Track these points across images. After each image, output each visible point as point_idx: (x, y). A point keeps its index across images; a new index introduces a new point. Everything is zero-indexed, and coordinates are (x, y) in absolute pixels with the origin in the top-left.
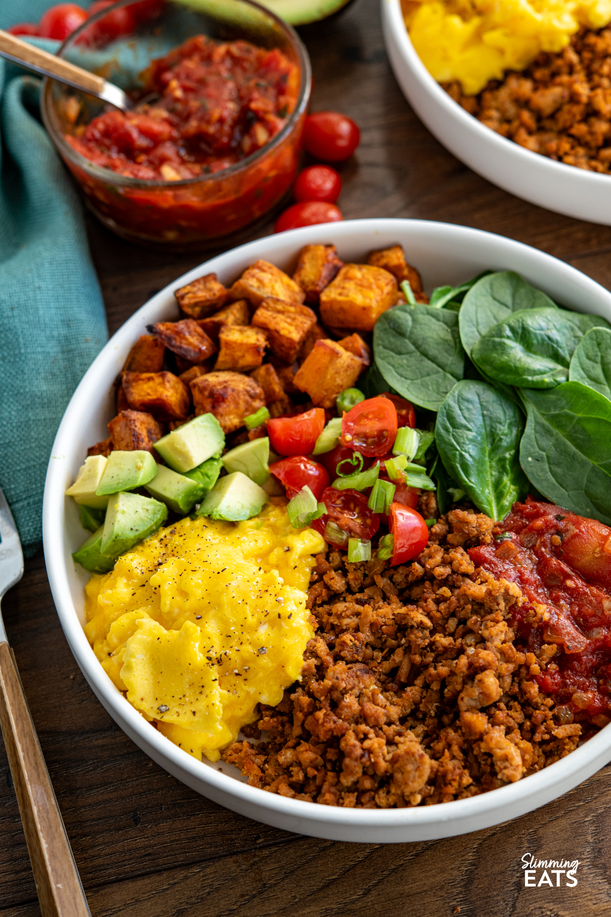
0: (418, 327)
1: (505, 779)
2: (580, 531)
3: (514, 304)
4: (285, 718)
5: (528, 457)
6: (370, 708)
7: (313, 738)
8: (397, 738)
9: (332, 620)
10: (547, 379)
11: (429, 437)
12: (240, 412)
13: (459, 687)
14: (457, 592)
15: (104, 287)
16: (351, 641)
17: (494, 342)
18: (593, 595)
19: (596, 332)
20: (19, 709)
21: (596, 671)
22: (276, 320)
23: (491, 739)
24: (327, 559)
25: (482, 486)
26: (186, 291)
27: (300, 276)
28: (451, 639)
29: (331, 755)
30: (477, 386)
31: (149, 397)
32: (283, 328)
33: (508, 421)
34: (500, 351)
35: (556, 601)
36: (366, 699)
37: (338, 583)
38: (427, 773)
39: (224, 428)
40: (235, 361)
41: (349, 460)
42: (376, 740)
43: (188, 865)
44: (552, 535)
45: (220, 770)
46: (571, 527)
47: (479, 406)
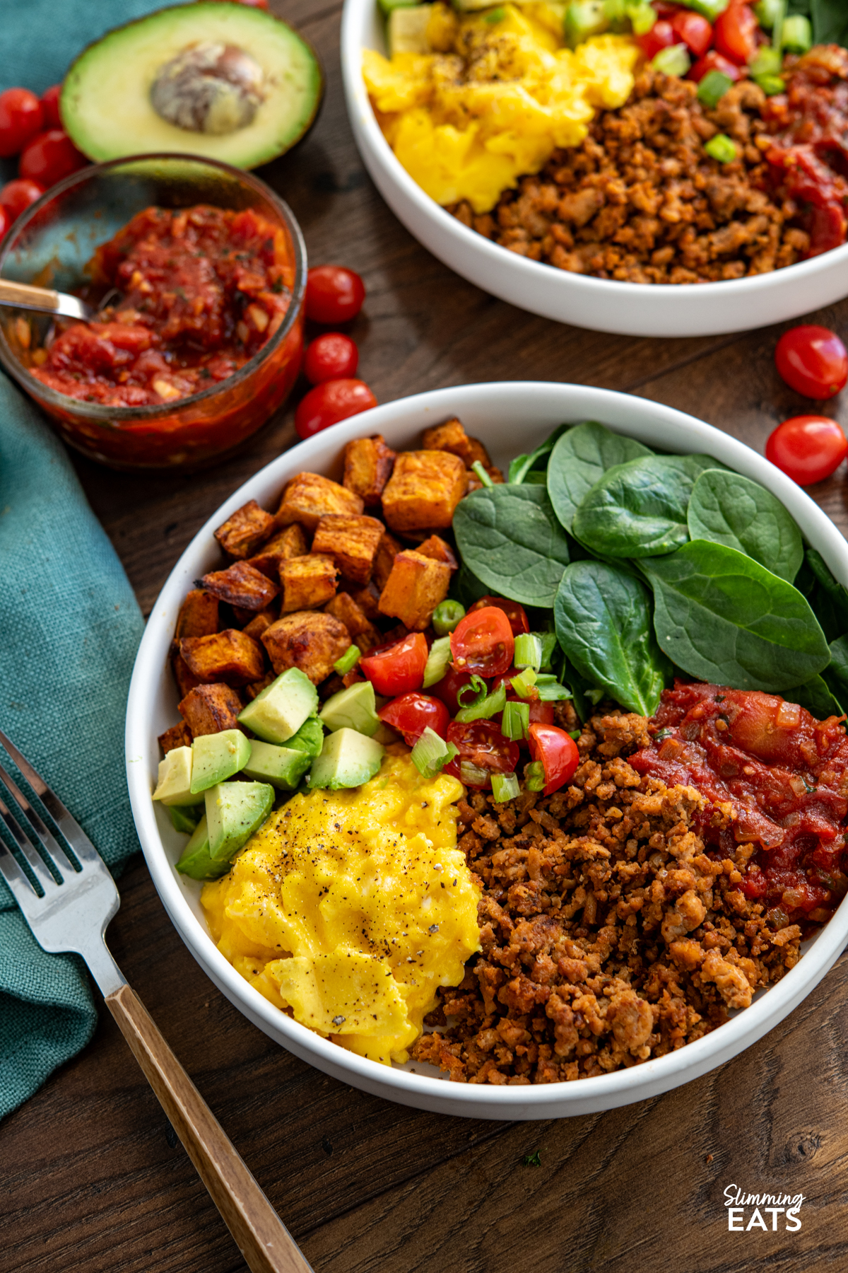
0: (503, 512)
1: (736, 1006)
2: (746, 708)
3: (603, 459)
4: (472, 996)
5: (665, 636)
6: (568, 963)
7: (511, 1011)
8: (606, 990)
9: (495, 872)
10: (666, 543)
11: (551, 639)
12: (326, 657)
13: (659, 917)
14: (628, 809)
15: (110, 533)
16: (525, 892)
17: (596, 513)
18: (777, 778)
19: (707, 476)
20: (166, 1058)
21: (800, 862)
22: (340, 541)
23: (711, 967)
24: (470, 803)
25: (623, 681)
26: (227, 529)
27: (351, 480)
28: (636, 864)
29: (538, 1025)
30: (589, 568)
31: (218, 664)
32: (351, 549)
33: (633, 600)
34: (606, 523)
35: (738, 793)
36: (559, 954)
37: (490, 829)
38: (650, 1021)
39: (313, 679)
40: (305, 599)
41: (469, 687)
42: (585, 997)
43: (400, 1185)
44: (716, 719)
45: (413, 1071)
46: (735, 706)
47: (596, 590)
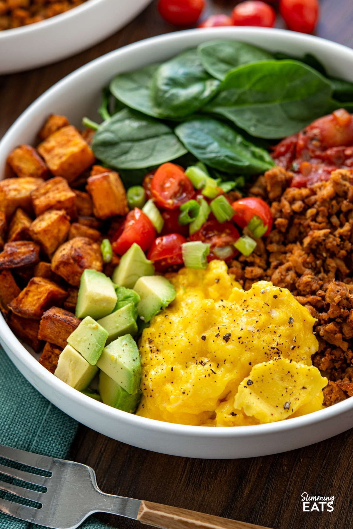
0: (118, 133)
2: (320, 128)
3: (139, 84)
5: (250, 128)
11: (201, 164)
12: (95, 257)
14: (316, 205)
16: (309, 278)
17: (165, 98)
22: (50, 198)
27: (23, 173)
31: (42, 299)
32: (61, 197)
40: (56, 238)
44: (311, 143)
46: (314, 131)
47: (199, 132)
